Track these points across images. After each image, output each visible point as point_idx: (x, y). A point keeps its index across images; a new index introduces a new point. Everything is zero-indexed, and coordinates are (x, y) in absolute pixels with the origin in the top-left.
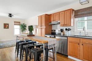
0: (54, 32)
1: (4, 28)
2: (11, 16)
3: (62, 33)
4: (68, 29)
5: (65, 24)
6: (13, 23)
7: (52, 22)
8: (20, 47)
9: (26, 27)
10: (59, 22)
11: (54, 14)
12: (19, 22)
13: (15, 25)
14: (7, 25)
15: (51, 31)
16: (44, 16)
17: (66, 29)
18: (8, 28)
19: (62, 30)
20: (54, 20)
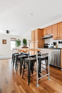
0: (47, 45)
1: (3, 44)
2: (8, 33)
3: (55, 47)
4: (61, 42)
5: (58, 37)
6: (10, 39)
7: (45, 36)
8: (15, 59)
9: (20, 42)
10: (52, 35)
11: (46, 28)
12: (15, 39)
13: (11, 40)
14: (5, 41)
15: (43, 45)
16: (37, 30)
17: (59, 42)
18: (6, 43)
19: (55, 44)
20: (47, 33)
